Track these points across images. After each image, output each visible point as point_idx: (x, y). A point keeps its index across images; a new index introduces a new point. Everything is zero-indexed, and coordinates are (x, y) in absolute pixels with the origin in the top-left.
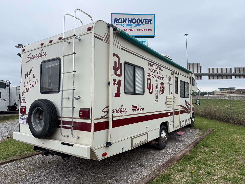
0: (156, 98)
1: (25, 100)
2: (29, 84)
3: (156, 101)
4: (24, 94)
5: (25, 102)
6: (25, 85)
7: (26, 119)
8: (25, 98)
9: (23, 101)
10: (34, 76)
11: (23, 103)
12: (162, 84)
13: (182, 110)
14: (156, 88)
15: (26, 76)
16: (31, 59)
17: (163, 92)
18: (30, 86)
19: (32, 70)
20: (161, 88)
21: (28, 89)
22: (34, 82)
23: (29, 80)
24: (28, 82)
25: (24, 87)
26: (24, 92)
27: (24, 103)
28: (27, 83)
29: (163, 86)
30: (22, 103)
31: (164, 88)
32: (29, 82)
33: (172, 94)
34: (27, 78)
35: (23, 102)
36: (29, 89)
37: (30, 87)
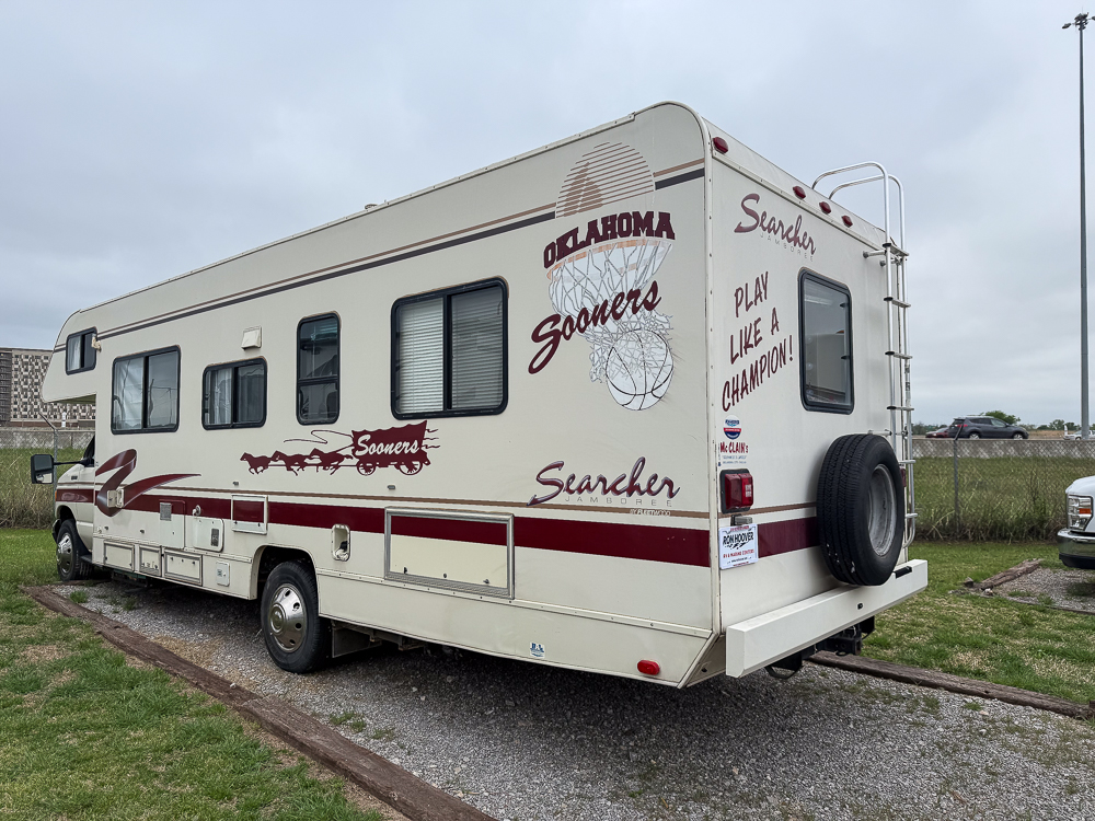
1: (739, 433)
2: (753, 355)
4: (730, 400)
5: (742, 448)
6: (737, 350)
7: (756, 536)
8: (738, 422)
9: (727, 441)
10: (777, 322)
11: (728, 454)
15: (738, 305)
16: (759, 228)
18: (761, 362)
19: (765, 288)
21: (752, 378)
22: (775, 348)
23: (757, 332)
24: (752, 341)
25: (733, 360)
26: (735, 392)
27: (738, 454)
28: (748, 346)
30: (723, 454)
32: (756, 343)
34: (747, 318)
35: (727, 444)
36: (754, 376)
37: (762, 372)
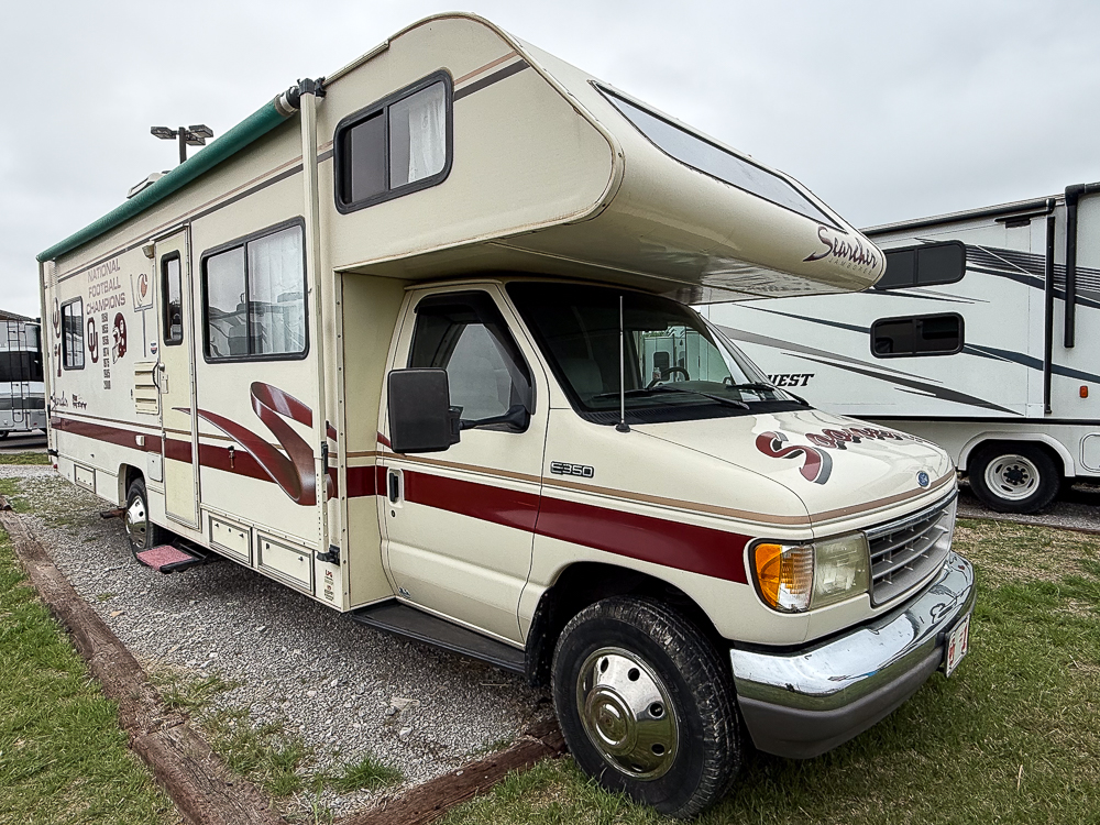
0: (107, 374)
3: (108, 385)
12: (119, 319)
13: (226, 445)
14: (106, 341)
17: (122, 350)
20: (116, 336)
29: (122, 328)
31: (124, 336)
33: (154, 352)
